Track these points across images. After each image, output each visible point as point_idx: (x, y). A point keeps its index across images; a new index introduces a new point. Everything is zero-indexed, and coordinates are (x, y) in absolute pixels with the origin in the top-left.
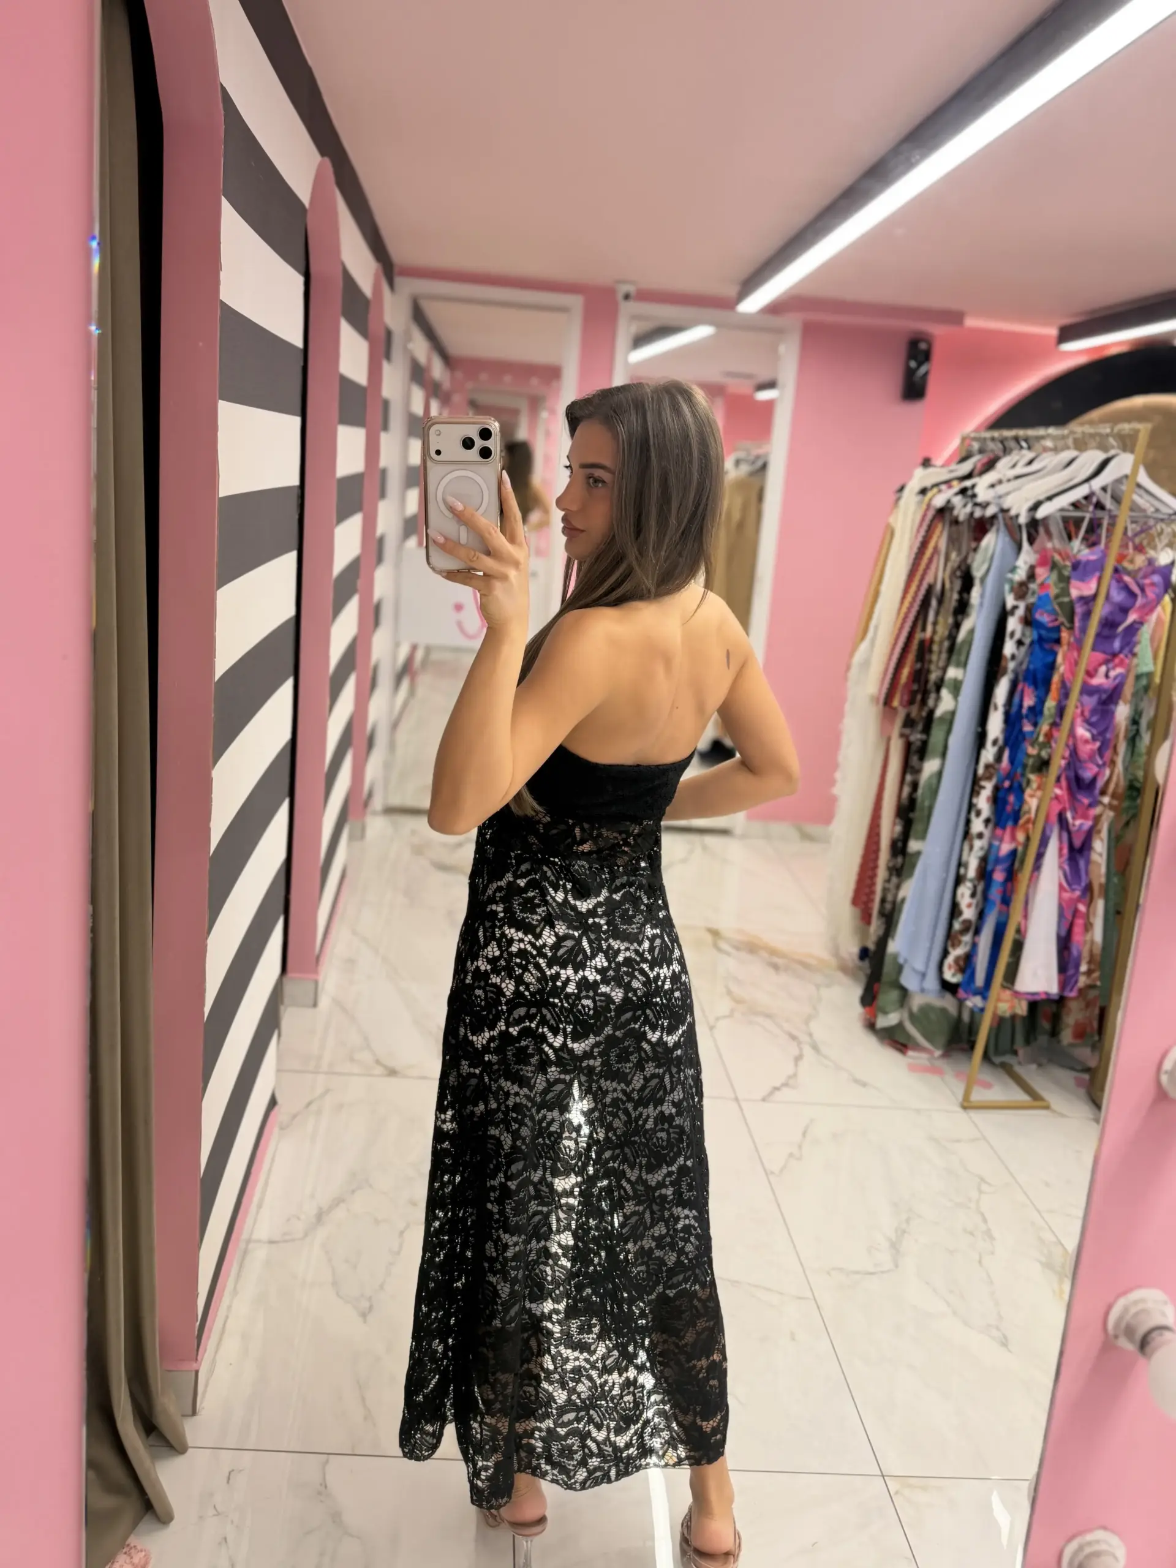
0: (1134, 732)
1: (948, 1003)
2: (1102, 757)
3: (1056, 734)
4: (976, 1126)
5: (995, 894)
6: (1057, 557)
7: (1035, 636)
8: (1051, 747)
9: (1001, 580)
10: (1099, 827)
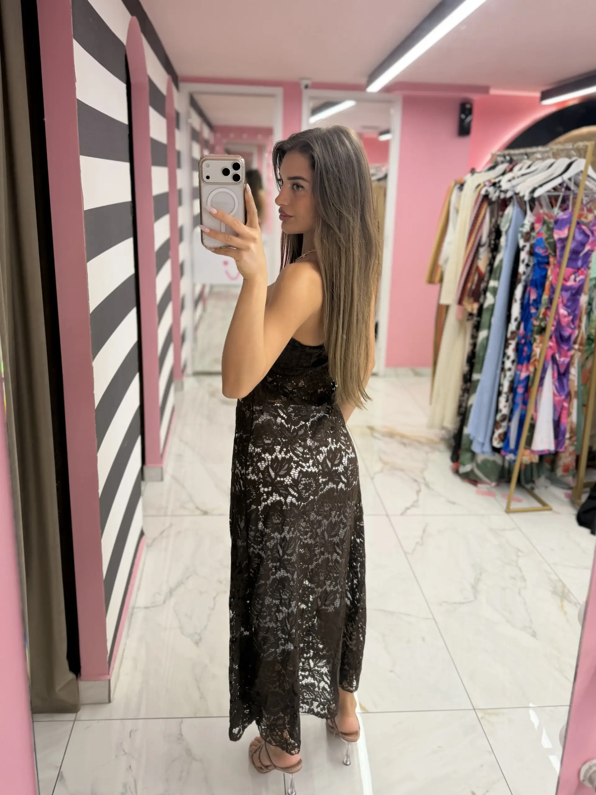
0: (590, 310)
1: (496, 458)
2: (573, 324)
3: (549, 313)
4: (514, 522)
5: (519, 400)
6: (546, 218)
7: (536, 262)
8: (546, 320)
9: (516, 232)
10: (573, 361)
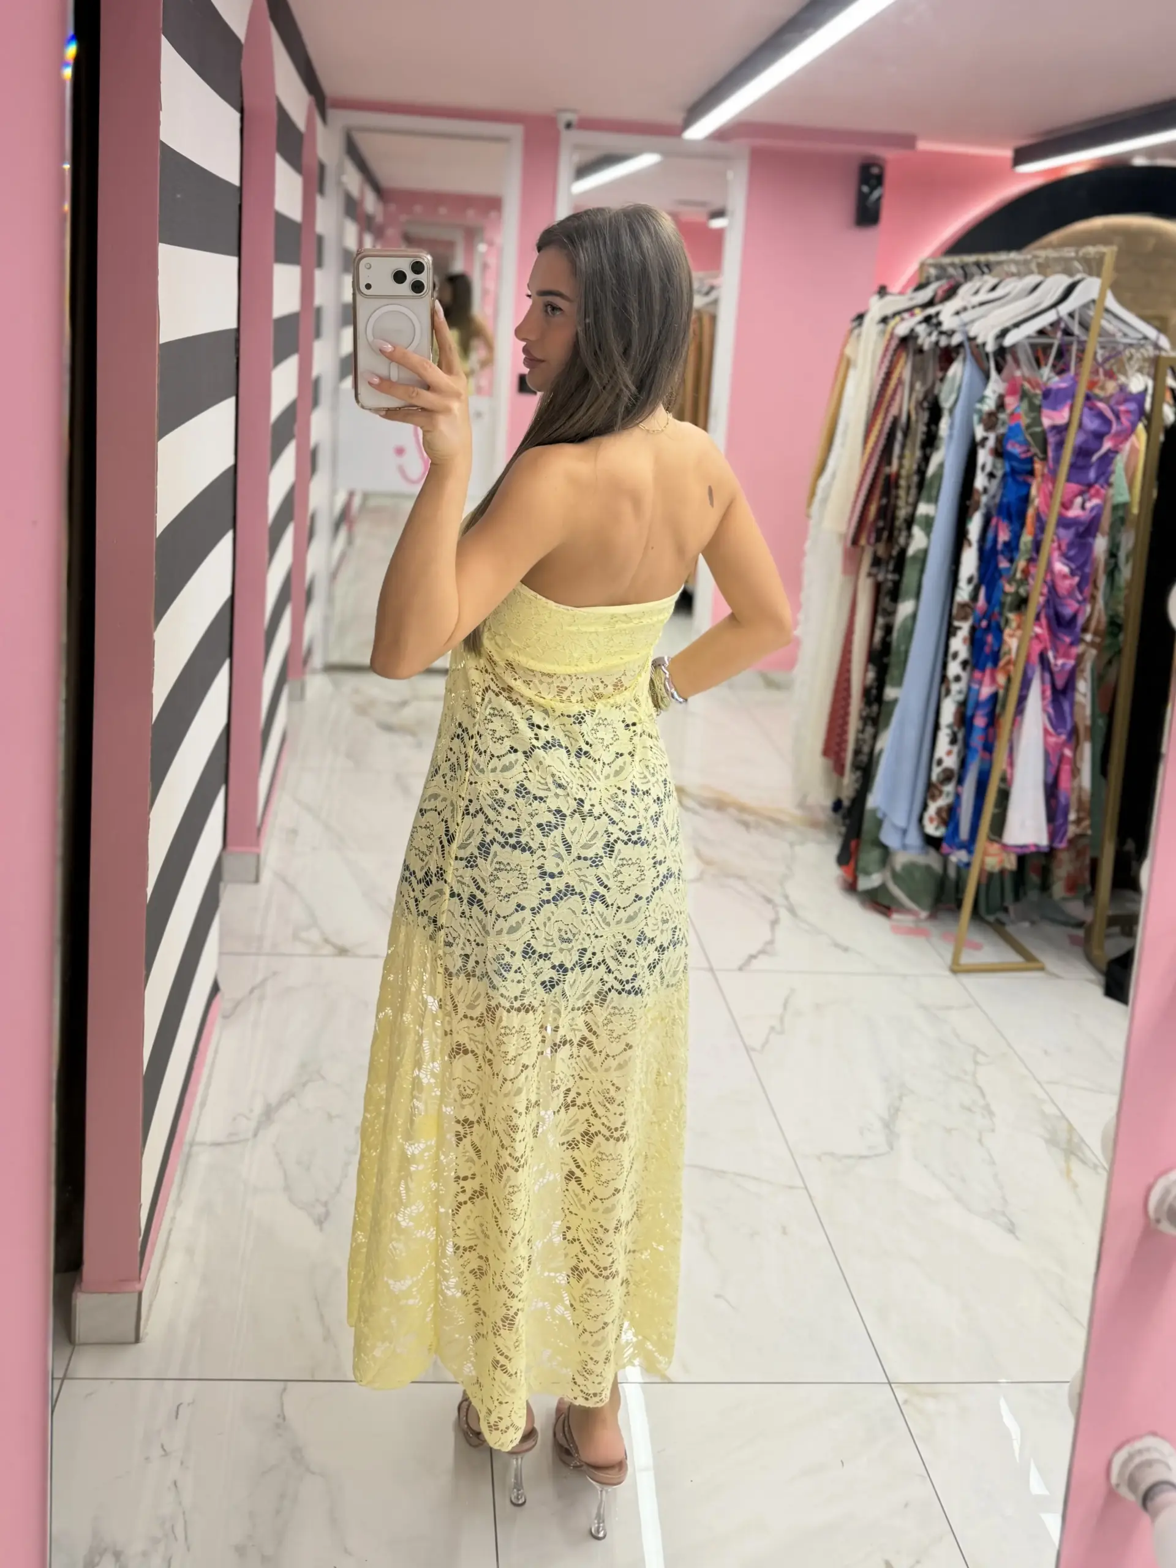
0: (1112, 566)
1: (932, 859)
2: (1081, 592)
3: (1032, 570)
4: (966, 989)
5: (977, 740)
6: (1027, 386)
7: (1008, 469)
8: (1028, 584)
9: (970, 411)
10: (1082, 666)
